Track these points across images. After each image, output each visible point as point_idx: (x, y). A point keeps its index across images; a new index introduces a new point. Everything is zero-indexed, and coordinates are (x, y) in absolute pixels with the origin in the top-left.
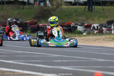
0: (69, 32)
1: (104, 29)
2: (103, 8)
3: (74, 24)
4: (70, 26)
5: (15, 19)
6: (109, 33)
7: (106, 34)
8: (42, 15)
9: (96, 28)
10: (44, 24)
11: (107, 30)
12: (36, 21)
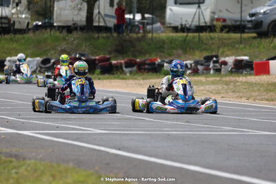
0: (153, 72)
1: (200, 67)
2: (199, 36)
3: (159, 61)
4: (154, 64)
5: (80, 54)
6: (207, 73)
7: (203, 74)
8: (120, 48)
9: (189, 66)
10: (119, 61)
11: (204, 69)
12: (108, 56)
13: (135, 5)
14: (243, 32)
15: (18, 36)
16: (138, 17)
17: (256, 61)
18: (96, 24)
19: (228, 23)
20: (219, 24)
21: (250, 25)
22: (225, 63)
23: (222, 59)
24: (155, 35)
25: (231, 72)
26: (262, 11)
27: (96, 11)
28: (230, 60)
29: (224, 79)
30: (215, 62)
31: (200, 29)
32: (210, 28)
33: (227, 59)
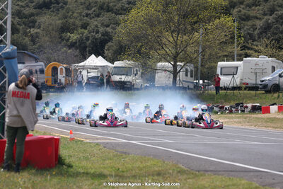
1: (233, 109)
3: (211, 106)
6: (237, 113)
7: (235, 113)
9: (227, 109)
11: (235, 111)
13: (199, 75)
14: (257, 90)
15: (136, 92)
16: (201, 82)
17: (264, 106)
18: (177, 86)
19: (249, 85)
20: (244, 86)
21: (260, 87)
22: (247, 107)
23: (245, 105)
24: (210, 92)
25: (250, 112)
26: (268, 79)
27: (178, 79)
28: (250, 105)
29: (245, 116)
30: (241, 107)
31: (234, 88)
32: (239, 88)
33: (248, 105)
